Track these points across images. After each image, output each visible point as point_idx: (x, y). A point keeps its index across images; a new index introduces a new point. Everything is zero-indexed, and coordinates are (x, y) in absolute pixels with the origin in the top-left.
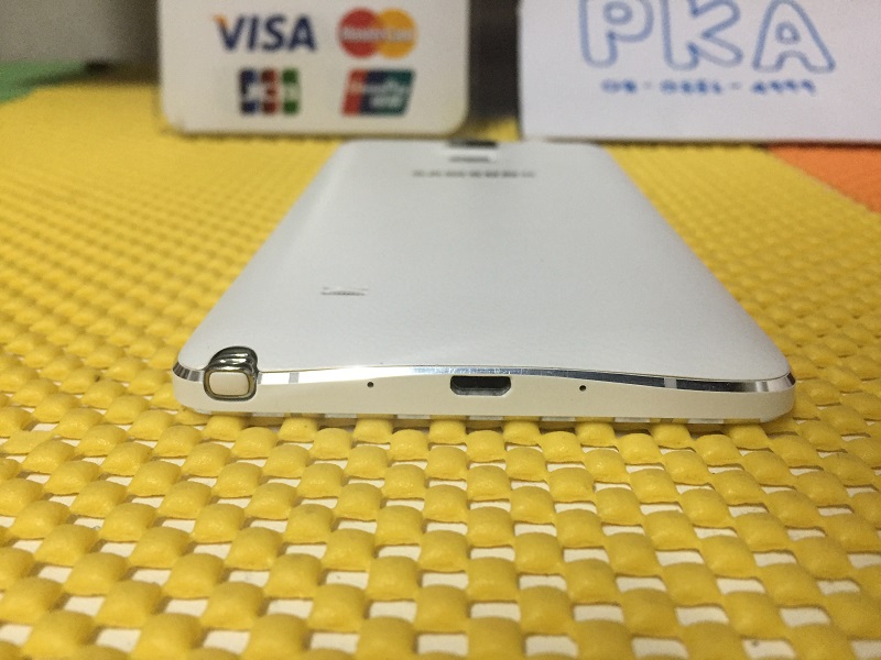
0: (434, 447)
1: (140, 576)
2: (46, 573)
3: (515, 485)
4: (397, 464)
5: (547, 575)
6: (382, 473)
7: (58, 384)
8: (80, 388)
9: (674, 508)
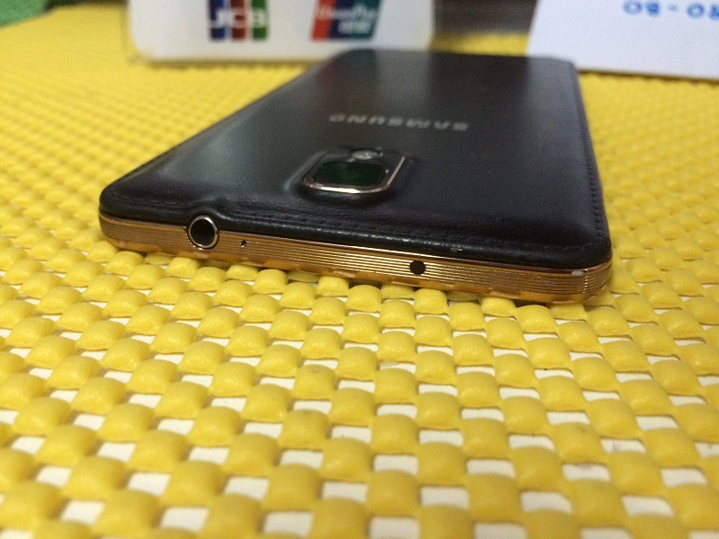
0: (419, 317)
1: (165, 425)
2: (82, 421)
3: (497, 353)
4: (387, 330)
5: (533, 435)
6: (376, 338)
7: (86, 254)
8: (105, 258)
9: (646, 377)
